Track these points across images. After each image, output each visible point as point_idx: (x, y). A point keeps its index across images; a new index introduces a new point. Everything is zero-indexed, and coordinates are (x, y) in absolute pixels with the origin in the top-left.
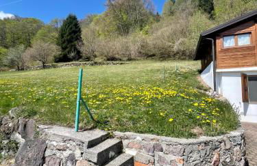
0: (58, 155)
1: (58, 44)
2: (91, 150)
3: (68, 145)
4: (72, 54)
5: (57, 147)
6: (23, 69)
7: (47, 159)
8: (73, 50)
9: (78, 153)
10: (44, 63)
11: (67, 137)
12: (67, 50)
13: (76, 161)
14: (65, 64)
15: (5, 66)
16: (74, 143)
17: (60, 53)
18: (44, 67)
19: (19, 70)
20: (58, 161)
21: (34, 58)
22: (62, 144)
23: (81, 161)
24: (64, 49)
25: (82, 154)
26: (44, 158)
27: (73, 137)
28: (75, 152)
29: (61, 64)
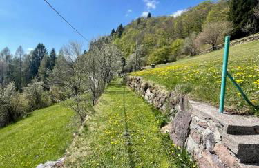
0: (199, 130)
1: (229, 20)
2: (231, 137)
3: (208, 124)
4: (249, 26)
5: (199, 123)
6: (195, 55)
7: (191, 131)
8: (250, 20)
9: (217, 135)
10: (213, 45)
11: (207, 115)
12: (242, 23)
13: (215, 143)
14: (239, 40)
15: (183, 54)
16: (214, 123)
17: (232, 29)
18: (214, 49)
19: (192, 55)
20: (199, 136)
21: (204, 42)
22: (203, 121)
23: (219, 145)
24: (236, 23)
25: (221, 137)
26: (189, 129)
27: (213, 116)
28: (215, 134)
29: (234, 41)
